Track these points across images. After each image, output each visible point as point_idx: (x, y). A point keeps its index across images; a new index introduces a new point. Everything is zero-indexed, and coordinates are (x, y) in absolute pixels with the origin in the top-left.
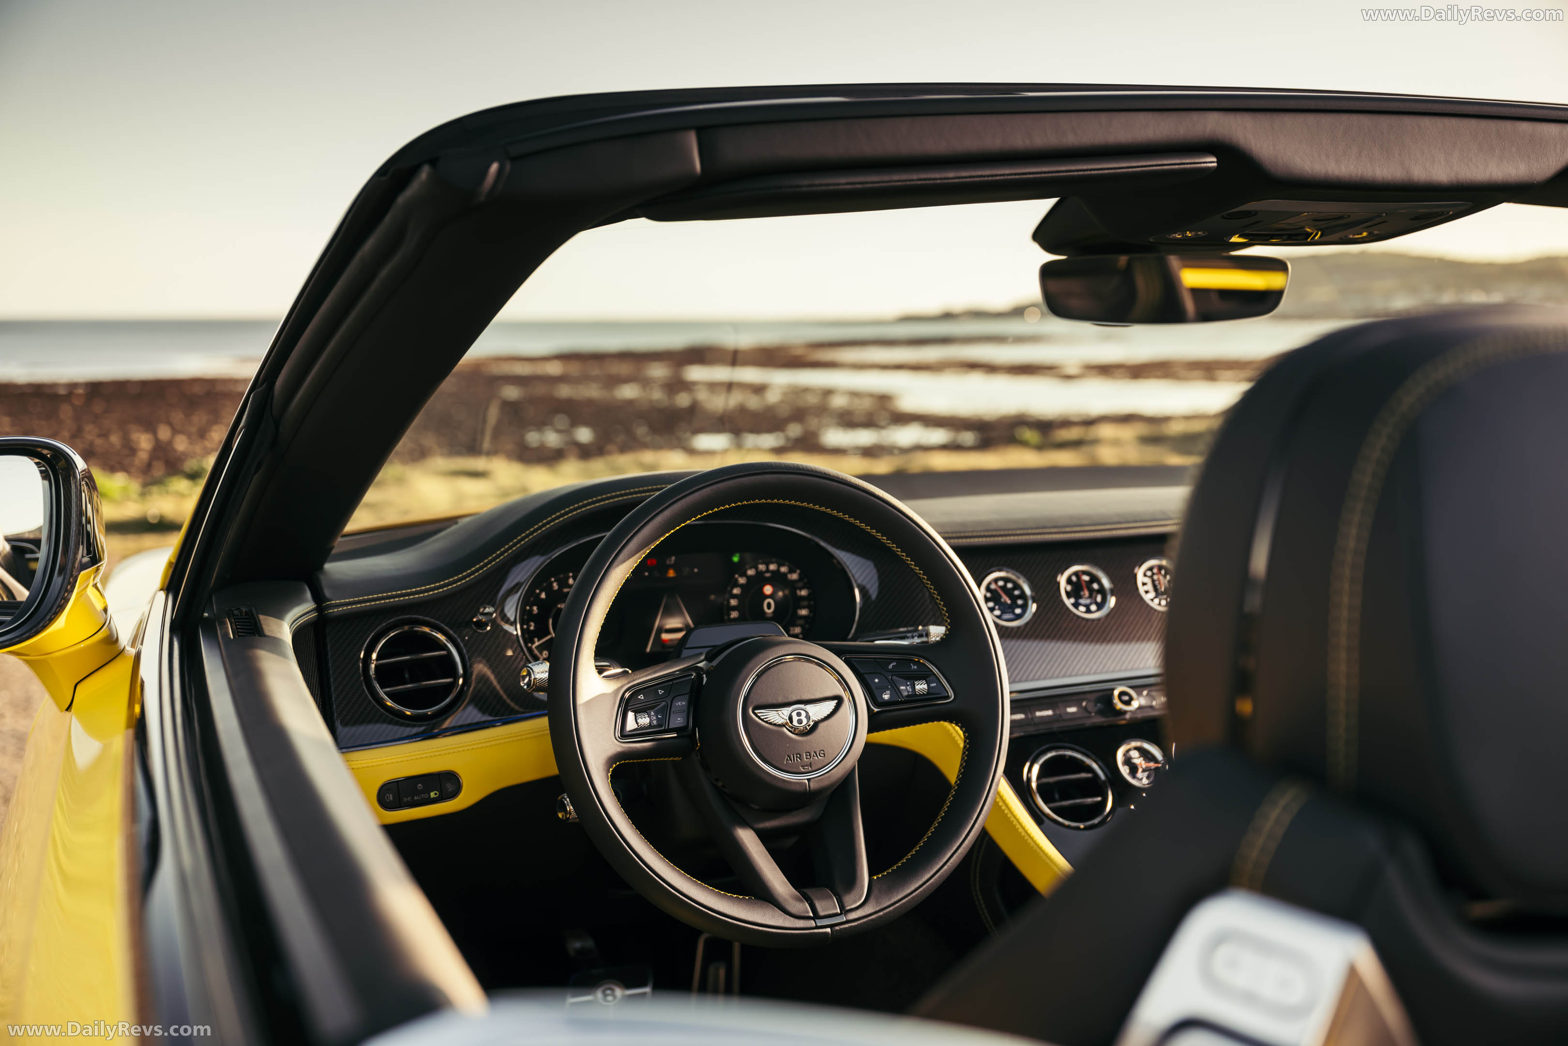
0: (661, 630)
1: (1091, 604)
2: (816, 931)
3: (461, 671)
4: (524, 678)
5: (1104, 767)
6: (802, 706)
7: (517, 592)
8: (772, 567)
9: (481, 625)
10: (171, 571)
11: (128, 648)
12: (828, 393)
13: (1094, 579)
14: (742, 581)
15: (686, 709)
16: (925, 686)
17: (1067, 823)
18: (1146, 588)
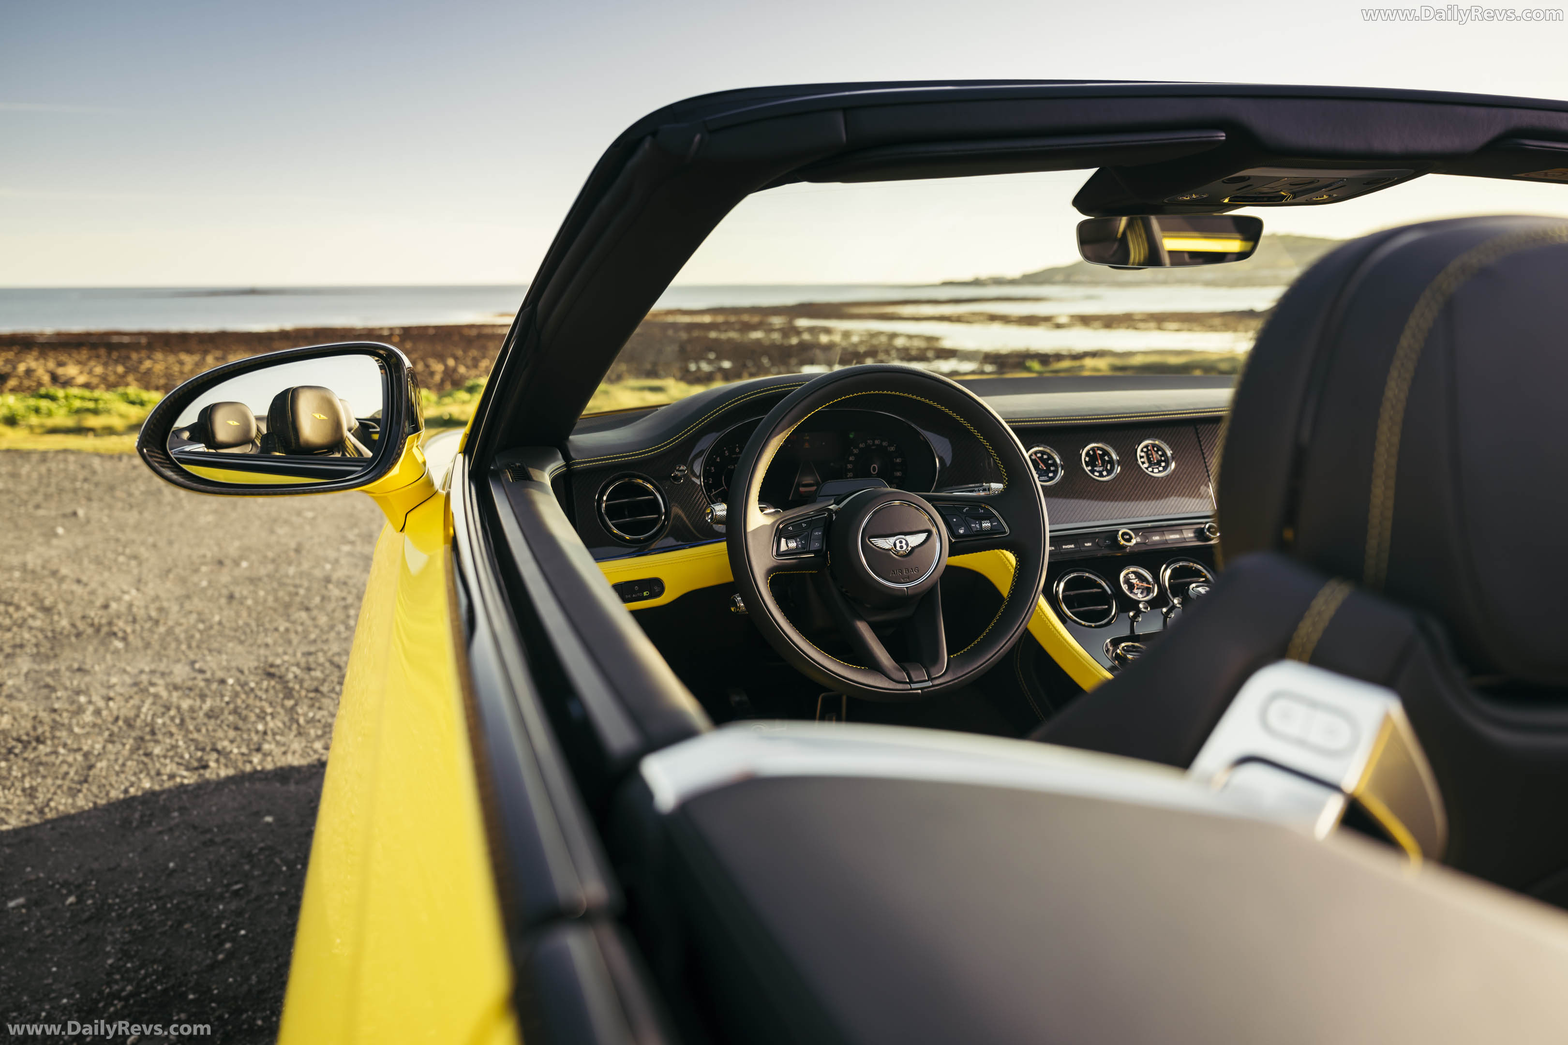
0: (799, 485)
1: (1103, 471)
2: (911, 692)
3: (663, 510)
4: (708, 514)
5: (1110, 585)
6: (903, 537)
7: (701, 456)
8: (877, 442)
9: (676, 478)
10: (466, 440)
11: (440, 491)
12: (893, 336)
13: (1105, 453)
14: (856, 451)
15: (821, 537)
16: (989, 525)
17: (1083, 623)
18: (1142, 460)
